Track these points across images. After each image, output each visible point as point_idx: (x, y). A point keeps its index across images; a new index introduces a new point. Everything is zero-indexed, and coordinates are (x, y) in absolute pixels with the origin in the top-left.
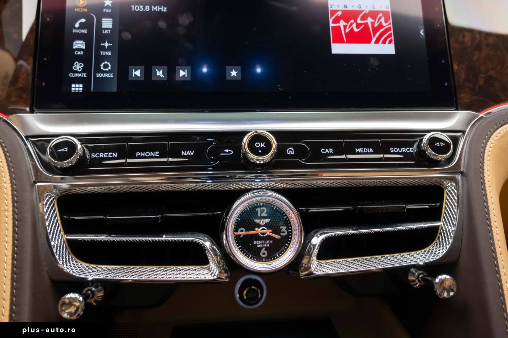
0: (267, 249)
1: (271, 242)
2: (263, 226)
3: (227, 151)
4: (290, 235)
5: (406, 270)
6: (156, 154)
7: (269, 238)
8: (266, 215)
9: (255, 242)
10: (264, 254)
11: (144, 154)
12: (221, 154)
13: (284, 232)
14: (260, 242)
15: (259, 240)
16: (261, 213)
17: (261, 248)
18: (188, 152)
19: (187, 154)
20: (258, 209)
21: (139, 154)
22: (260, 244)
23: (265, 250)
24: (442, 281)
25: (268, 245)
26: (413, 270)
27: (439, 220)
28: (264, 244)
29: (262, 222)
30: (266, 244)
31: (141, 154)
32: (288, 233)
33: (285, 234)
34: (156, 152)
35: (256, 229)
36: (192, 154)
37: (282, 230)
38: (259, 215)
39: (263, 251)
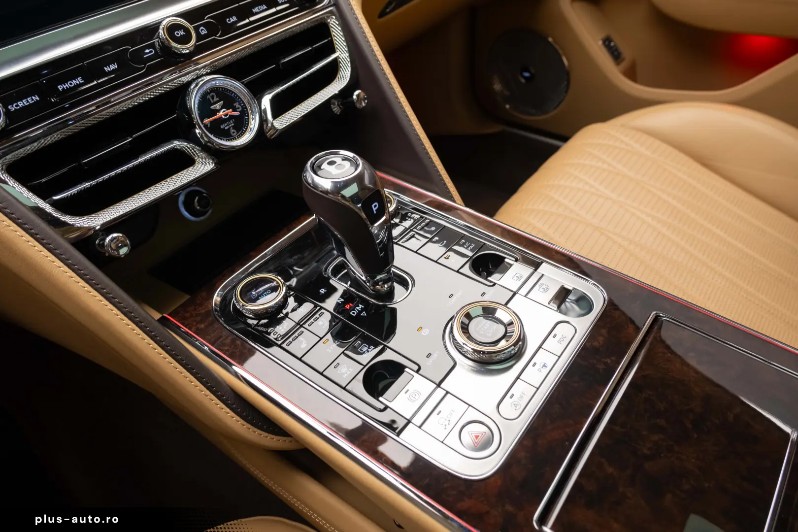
0: (234, 127)
1: (233, 120)
2: (221, 109)
3: (147, 51)
4: (245, 108)
5: (327, 104)
6: (80, 80)
7: (231, 117)
8: (218, 99)
9: (222, 127)
10: (234, 133)
11: (67, 85)
12: (145, 56)
13: (238, 108)
14: (226, 124)
15: (223, 123)
16: (213, 99)
17: (229, 129)
18: (111, 66)
19: (111, 69)
20: (208, 97)
21: (62, 88)
22: (227, 126)
23: (233, 129)
24: (358, 96)
25: (233, 124)
26: (333, 101)
27: (334, 51)
28: (229, 124)
29: (217, 106)
30: (231, 124)
31: (65, 87)
32: (242, 107)
33: (240, 109)
34: (79, 79)
35: (218, 113)
36: (116, 67)
37: (237, 107)
38: (212, 102)
39: (232, 130)
